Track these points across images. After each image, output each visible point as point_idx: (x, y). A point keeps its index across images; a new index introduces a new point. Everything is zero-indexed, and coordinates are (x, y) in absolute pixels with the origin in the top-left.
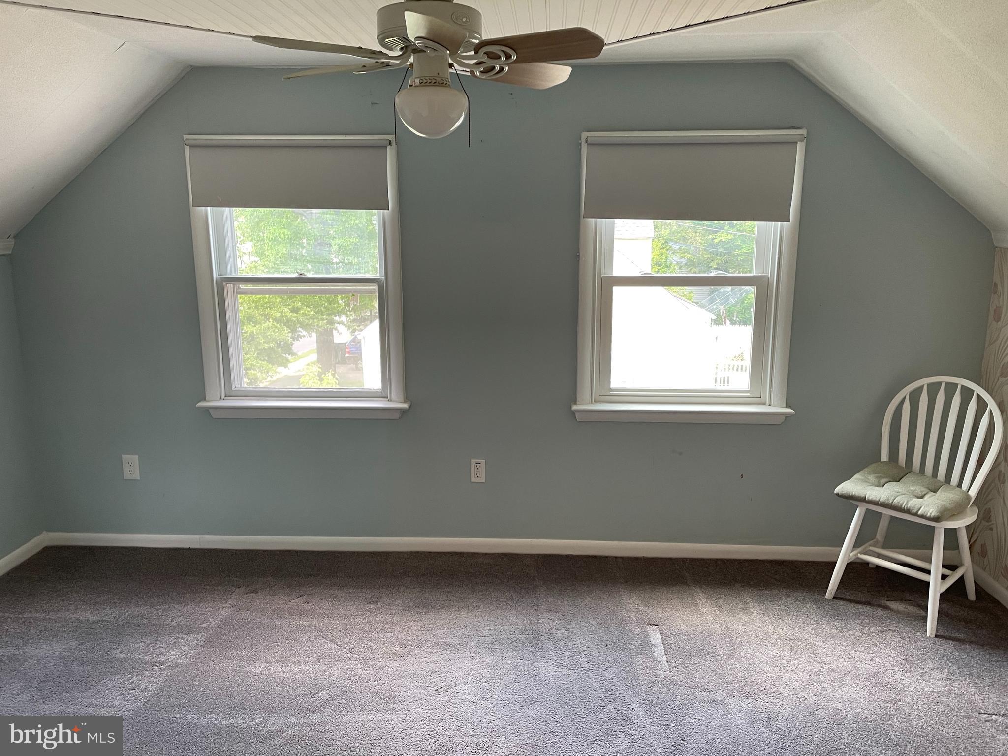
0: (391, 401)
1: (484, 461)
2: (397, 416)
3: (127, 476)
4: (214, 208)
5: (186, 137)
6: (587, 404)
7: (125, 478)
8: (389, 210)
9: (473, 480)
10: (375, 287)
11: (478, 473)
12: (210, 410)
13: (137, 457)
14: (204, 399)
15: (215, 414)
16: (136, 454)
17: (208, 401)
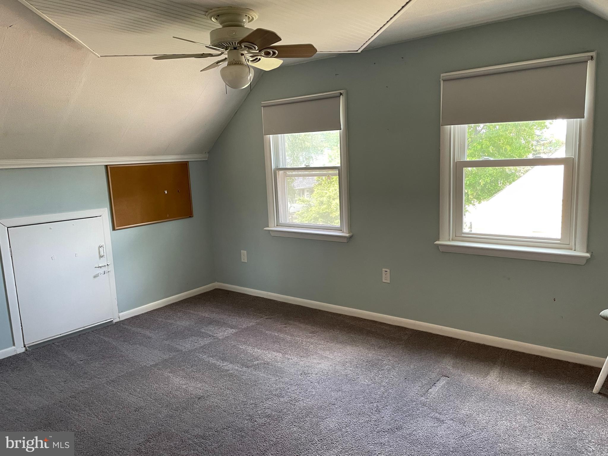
0: (343, 232)
1: (389, 270)
2: (345, 241)
3: (243, 260)
4: (274, 135)
5: (262, 103)
6: (447, 241)
7: (242, 261)
8: (341, 130)
9: (384, 281)
10: (337, 172)
11: (386, 278)
12: (270, 232)
13: (246, 251)
14: (268, 227)
15: (273, 234)
16: (245, 251)
17: (270, 227)
